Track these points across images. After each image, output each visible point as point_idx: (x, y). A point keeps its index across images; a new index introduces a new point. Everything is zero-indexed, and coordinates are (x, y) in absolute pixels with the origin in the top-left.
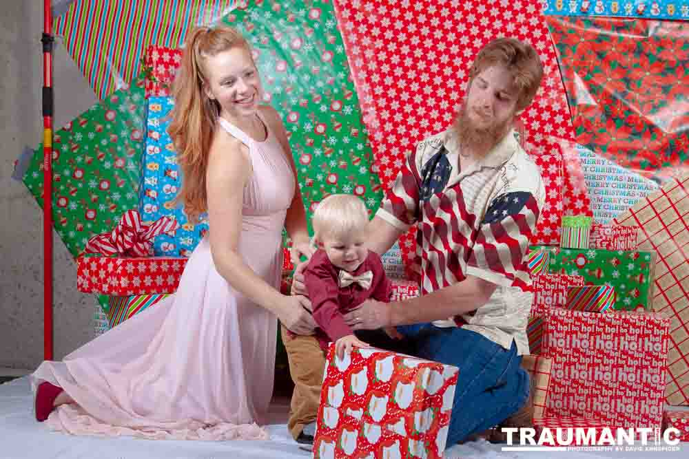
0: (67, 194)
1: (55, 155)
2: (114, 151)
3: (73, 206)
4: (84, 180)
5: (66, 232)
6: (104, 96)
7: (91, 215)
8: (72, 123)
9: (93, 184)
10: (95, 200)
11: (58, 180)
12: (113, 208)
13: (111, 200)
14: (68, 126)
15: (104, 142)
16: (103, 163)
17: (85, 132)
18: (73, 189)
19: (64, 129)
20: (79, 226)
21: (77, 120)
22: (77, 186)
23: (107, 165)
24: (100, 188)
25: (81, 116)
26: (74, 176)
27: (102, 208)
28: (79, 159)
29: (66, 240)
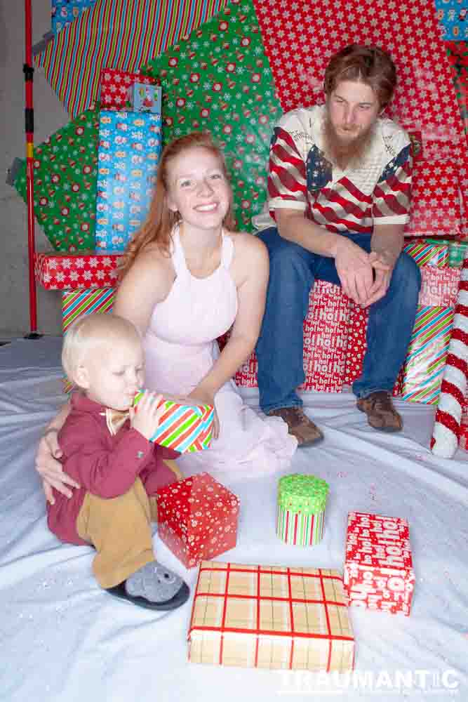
0: (47, 196)
1: (37, 164)
2: (82, 160)
3: (52, 205)
4: (60, 183)
5: (46, 226)
6: (75, 115)
7: (65, 212)
8: (50, 138)
9: (66, 187)
10: (68, 200)
11: (40, 184)
12: (82, 206)
13: (81, 200)
14: (47, 141)
15: (75, 153)
16: (74, 170)
17: (60, 146)
18: (51, 191)
19: (44, 143)
20: (56, 220)
21: (55, 135)
22: (54, 189)
23: (78, 171)
24: (73, 190)
25: (59, 132)
26: (52, 181)
27: (74, 206)
28: (56, 167)
29: (47, 232)
